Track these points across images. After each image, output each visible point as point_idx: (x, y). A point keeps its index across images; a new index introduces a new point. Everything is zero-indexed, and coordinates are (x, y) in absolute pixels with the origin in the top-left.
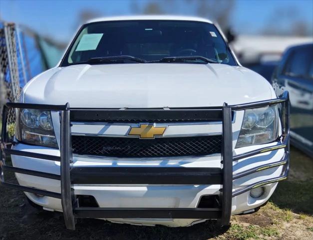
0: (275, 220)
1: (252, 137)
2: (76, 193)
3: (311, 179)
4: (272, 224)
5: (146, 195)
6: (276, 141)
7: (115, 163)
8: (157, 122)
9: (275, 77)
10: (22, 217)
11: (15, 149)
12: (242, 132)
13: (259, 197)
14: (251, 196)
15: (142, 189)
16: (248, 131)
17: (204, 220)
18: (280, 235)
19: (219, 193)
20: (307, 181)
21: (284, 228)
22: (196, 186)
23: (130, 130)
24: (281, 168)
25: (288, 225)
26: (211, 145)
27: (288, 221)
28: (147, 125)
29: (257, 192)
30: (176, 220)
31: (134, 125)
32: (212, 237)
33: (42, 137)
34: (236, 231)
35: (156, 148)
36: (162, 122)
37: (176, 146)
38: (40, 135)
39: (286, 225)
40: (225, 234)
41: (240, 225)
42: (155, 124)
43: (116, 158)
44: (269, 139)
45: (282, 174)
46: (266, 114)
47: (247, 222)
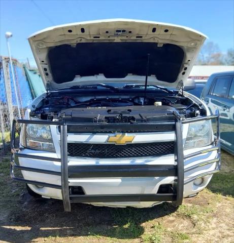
0: (210, 201)
1: (195, 142)
2: (70, 185)
3: (232, 171)
4: (208, 204)
5: (121, 185)
6: (211, 144)
7: (97, 162)
8: (127, 132)
9: (202, 96)
10: (23, 203)
11: (21, 153)
12: (188, 139)
13: (200, 184)
14: (194, 184)
15: (118, 180)
16: (191, 137)
17: (162, 203)
18: (215, 212)
19: (173, 183)
20: (230, 172)
21: (217, 206)
22: (157, 178)
23: (109, 138)
24: (215, 164)
25: (220, 205)
26: (166, 148)
27: (219, 202)
28: (121, 134)
29: (198, 181)
30: (142, 203)
31: (111, 135)
32: (167, 214)
33: (43, 144)
34: (183, 210)
35: (127, 151)
36: (131, 132)
37: (142, 149)
38: (41, 143)
39: (218, 205)
40: (176, 212)
41: (185, 205)
42: (126, 134)
43: (98, 159)
44: (206, 144)
45: (216, 168)
46: (203, 126)
47: (190, 203)
